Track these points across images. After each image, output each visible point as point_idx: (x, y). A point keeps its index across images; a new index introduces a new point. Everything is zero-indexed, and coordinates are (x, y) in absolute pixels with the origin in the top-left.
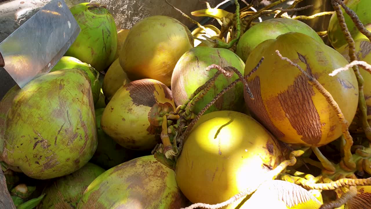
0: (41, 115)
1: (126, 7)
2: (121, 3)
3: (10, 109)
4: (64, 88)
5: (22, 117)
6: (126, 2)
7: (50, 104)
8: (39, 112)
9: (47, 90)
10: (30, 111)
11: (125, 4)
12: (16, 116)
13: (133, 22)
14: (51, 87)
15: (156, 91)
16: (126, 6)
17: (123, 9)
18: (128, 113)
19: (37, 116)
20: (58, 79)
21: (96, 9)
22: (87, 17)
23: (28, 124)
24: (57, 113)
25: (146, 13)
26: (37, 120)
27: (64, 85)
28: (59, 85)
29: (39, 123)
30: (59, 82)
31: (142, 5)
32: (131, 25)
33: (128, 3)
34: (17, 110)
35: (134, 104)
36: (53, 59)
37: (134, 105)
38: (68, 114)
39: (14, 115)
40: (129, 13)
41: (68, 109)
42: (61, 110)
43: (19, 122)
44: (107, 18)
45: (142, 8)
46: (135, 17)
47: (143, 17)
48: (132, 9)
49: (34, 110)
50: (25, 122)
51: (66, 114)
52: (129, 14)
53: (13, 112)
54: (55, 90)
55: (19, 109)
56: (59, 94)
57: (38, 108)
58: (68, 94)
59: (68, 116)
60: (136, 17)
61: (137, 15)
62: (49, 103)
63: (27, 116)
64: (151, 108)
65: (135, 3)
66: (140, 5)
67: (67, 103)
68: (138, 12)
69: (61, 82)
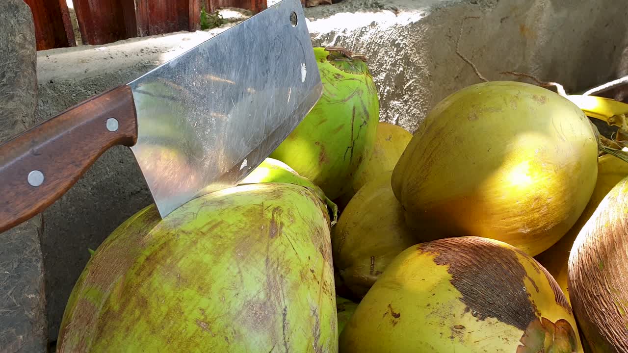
0: (207, 313)
1: (382, 78)
2: (376, 67)
3: (119, 279)
4: (280, 234)
5: (149, 313)
6: (384, 67)
7: (239, 280)
8: (204, 302)
9: (237, 232)
10: (177, 295)
11: (382, 71)
12: (131, 306)
13: (388, 111)
14: (248, 226)
15: (530, 279)
16: (384, 75)
17: (377, 80)
18: (452, 338)
19: (197, 314)
20: (267, 204)
21: (344, 59)
22: (325, 76)
23: (164, 337)
24: (256, 314)
25: (416, 97)
26: (192, 328)
27: (282, 224)
28: (269, 222)
29: (198, 340)
30: (269, 215)
31: (412, 79)
32: (385, 116)
33: (388, 70)
34: (139, 285)
35: (467, 310)
36: (256, 150)
37: (469, 314)
38: (284, 319)
39: (128, 301)
40: (386, 91)
41: (287, 302)
42: (269, 303)
43: (136, 327)
44: (367, 84)
45: (411, 84)
46: (394, 100)
47: (409, 103)
48: (393, 83)
49: (189, 293)
50: (153, 332)
51: (281, 318)
52: (386, 94)
53: (127, 291)
54: (257, 236)
55: (145, 285)
56: (268, 249)
57: (203, 289)
58: (290, 254)
59: (284, 327)
60: (396, 102)
61: (399, 96)
62: (239, 277)
63: (164, 309)
64: (522, 333)
65: (401, 71)
66: (408, 78)
67: (287, 282)
68: (402, 92)
69: (275, 215)
